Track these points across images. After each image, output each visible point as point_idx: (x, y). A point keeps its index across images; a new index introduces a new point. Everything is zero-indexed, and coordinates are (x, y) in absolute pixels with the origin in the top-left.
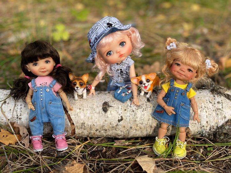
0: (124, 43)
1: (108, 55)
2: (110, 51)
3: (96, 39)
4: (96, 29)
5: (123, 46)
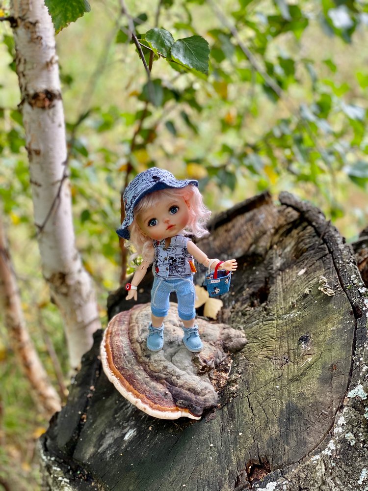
0: (177, 209)
1: (151, 225)
2: (154, 219)
3: (134, 197)
4: (136, 184)
5: (175, 213)
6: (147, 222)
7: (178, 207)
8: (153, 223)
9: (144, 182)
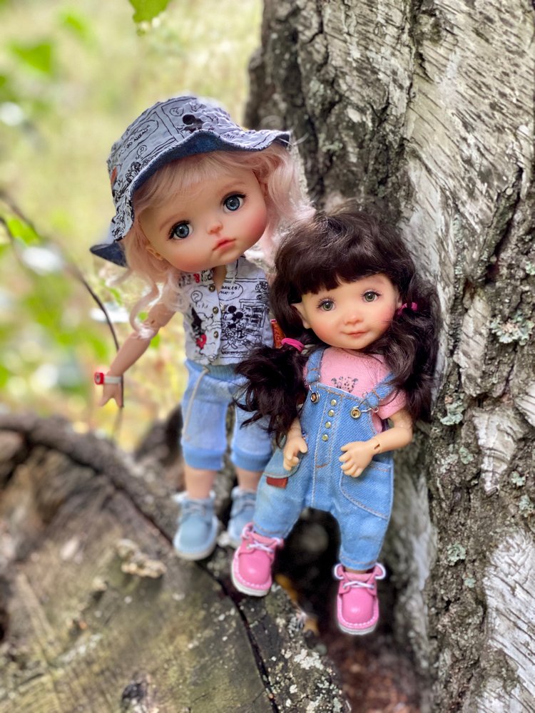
3: (137, 167)
4: (141, 133)
5: (236, 209)
7: (243, 197)
9: (162, 129)
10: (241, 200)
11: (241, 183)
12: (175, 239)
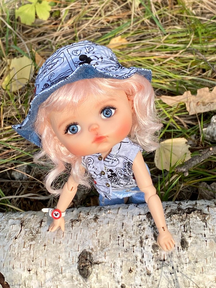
2: (75, 124)
3: (47, 86)
4: (53, 64)
5: (110, 117)
6: (64, 127)
7: (114, 109)
8: (73, 130)
10: (113, 111)
11: (113, 100)
12: (68, 134)
